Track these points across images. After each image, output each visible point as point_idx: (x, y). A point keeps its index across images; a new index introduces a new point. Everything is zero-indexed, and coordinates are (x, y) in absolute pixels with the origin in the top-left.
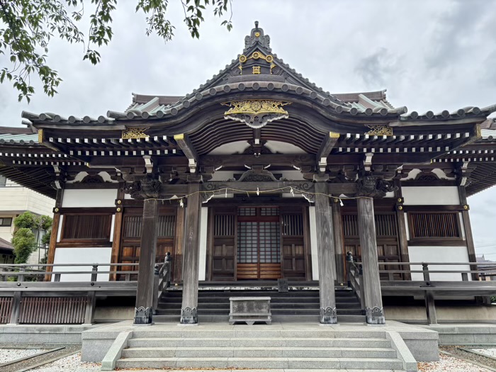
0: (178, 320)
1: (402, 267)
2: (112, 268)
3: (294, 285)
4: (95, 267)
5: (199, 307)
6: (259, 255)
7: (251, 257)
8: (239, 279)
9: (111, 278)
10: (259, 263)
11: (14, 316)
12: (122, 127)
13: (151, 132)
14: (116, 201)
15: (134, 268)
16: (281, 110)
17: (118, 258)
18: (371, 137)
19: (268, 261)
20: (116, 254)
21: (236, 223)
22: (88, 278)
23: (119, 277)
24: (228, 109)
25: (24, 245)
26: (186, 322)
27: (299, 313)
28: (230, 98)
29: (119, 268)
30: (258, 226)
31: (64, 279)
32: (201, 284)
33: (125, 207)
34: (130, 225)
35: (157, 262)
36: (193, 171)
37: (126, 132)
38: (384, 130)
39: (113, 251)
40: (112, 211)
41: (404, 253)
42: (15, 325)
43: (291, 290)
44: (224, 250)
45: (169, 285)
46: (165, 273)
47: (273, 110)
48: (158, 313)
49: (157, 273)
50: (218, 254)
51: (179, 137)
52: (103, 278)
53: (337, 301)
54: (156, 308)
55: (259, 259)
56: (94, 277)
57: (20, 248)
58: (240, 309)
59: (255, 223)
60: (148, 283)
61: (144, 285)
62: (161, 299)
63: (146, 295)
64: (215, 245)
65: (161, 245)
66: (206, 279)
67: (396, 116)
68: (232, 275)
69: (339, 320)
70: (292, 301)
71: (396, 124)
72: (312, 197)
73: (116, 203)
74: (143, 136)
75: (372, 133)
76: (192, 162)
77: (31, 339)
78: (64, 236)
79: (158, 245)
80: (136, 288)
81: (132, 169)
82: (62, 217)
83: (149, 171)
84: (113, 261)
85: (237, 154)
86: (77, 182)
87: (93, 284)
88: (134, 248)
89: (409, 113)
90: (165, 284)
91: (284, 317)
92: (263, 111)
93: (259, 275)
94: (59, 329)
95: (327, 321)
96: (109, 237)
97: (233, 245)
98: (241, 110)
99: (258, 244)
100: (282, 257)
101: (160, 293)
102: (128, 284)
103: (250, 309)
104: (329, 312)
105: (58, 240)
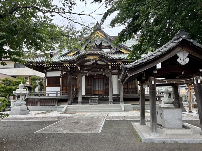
0: (77, 104)
1: (136, 91)
2: (61, 92)
3: (106, 96)
4: (57, 92)
5: (82, 101)
6: (99, 88)
7: (97, 89)
8: (94, 94)
9: (61, 95)
10: (99, 90)
11: (39, 104)
12: (63, 63)
13: (69, 64)
14: (61, 74)
15: (66, 92)
16: (98, 58)
17: (62, 90)
18: (117, 64)
19: (101, 90)
20: (62, 89)
21: (93, 80)
22: (55, 95)
23: (63, 95)
24: (86, 58)
25: (35, 86)
26: (79, 104)
27: (106, 102)
28: (86, 56)
29: (63, 92)
30: (99, 80)
31: (50, 95)
32: (83, 96)
33: (63, 76)
34: (65, 81)
35: (72, 90)
36: (79, 70)
37: (64, 64)
38: (120, 62)
39: (61, 88)
40: (60, 77)
41: (137, 87)
42: (39, 106)
43: (105, 97)
44: (90, 87)
45: (75, 96)
46: (74, 93)
47: (96, 58)
48: (73, 102)
49: (72, 93)
50: (88, 88)
51: (75, 64)
52: (59, 95)
53: (113, 99)
54: (72, 101)
55: (99, 89)
56: (57, 94)
57: (34, 87)
58: (91, 101)
59: (98, 80)
60: (70, 96)
61: (69, 96)
62: (73, 99)
63: (70, 99)
64: (87, 86)
65: (73, 86)
66: (85, 94)
67: (122, 59)
68: (92, 93)
69: (113, 104)
70: (105, 99)
71: (123, 61)
72: (108, 75)
73: (61, 75)
74: (67, 64)
75: (117, 63)
76: (79, 68)
77: (44, 109)
78: (48, 84)
79: (72, 86)
80: (68, 97)
81: (65, 69)
82: (47, 79)
83: (69, 70)
84: (61, 90)
85: (90, 65)
86: (50, 70)
87: (57, 96)
88: (66, 87)
89: (125, 58)
90: (74, 96)
91: (102, 103)
92: (94, 58)
93: (99, 93)
94: (50, 107)
95: (110, 103)
96: (59, 84)
97: (92, 86)
98: (89, 58)
99: (99, 85)
100: (105, 89)
101: (73, 98)
102: (65, 96)
103: (93, 101)
104: (111, 101)
105: (46, 85)
